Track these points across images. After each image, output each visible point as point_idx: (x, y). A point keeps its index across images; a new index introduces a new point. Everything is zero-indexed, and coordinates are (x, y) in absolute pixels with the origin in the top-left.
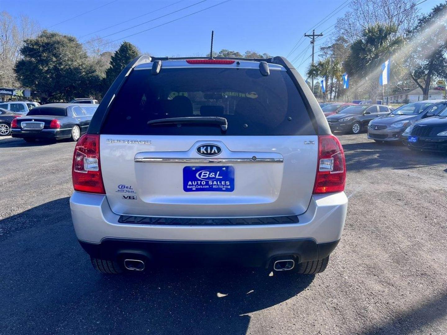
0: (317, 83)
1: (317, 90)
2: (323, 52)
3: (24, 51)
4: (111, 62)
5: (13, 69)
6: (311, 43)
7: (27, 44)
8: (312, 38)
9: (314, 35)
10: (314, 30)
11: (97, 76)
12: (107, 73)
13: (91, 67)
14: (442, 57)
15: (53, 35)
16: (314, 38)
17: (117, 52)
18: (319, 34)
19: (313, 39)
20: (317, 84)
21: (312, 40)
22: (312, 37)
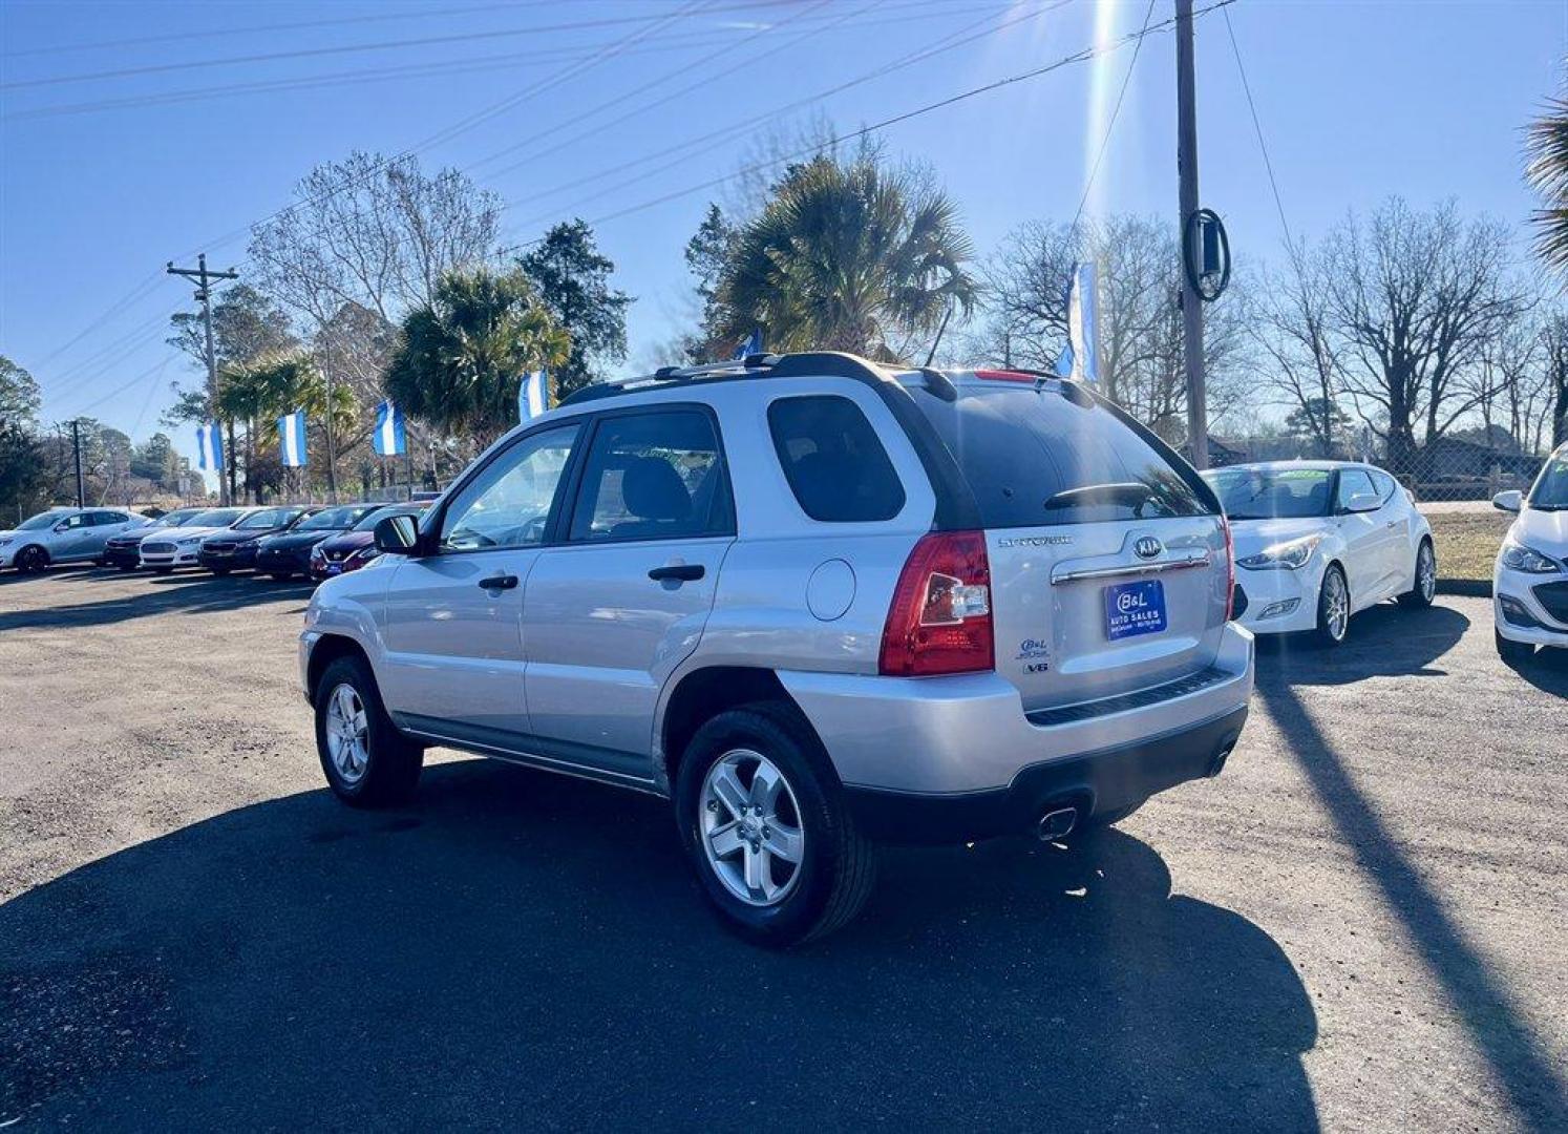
0: (155, 438)
1: (158, 465)
2: (182, 331)
6: (197, 298)
8: (200, 282)
9: (203, 273)
10: (202, 256)
14: (585, 373)
16: (204, 281)
18: (224, 270)
19: (204, 284)
20: (155, 443)
21: (199, 288)
22: (198, 279)
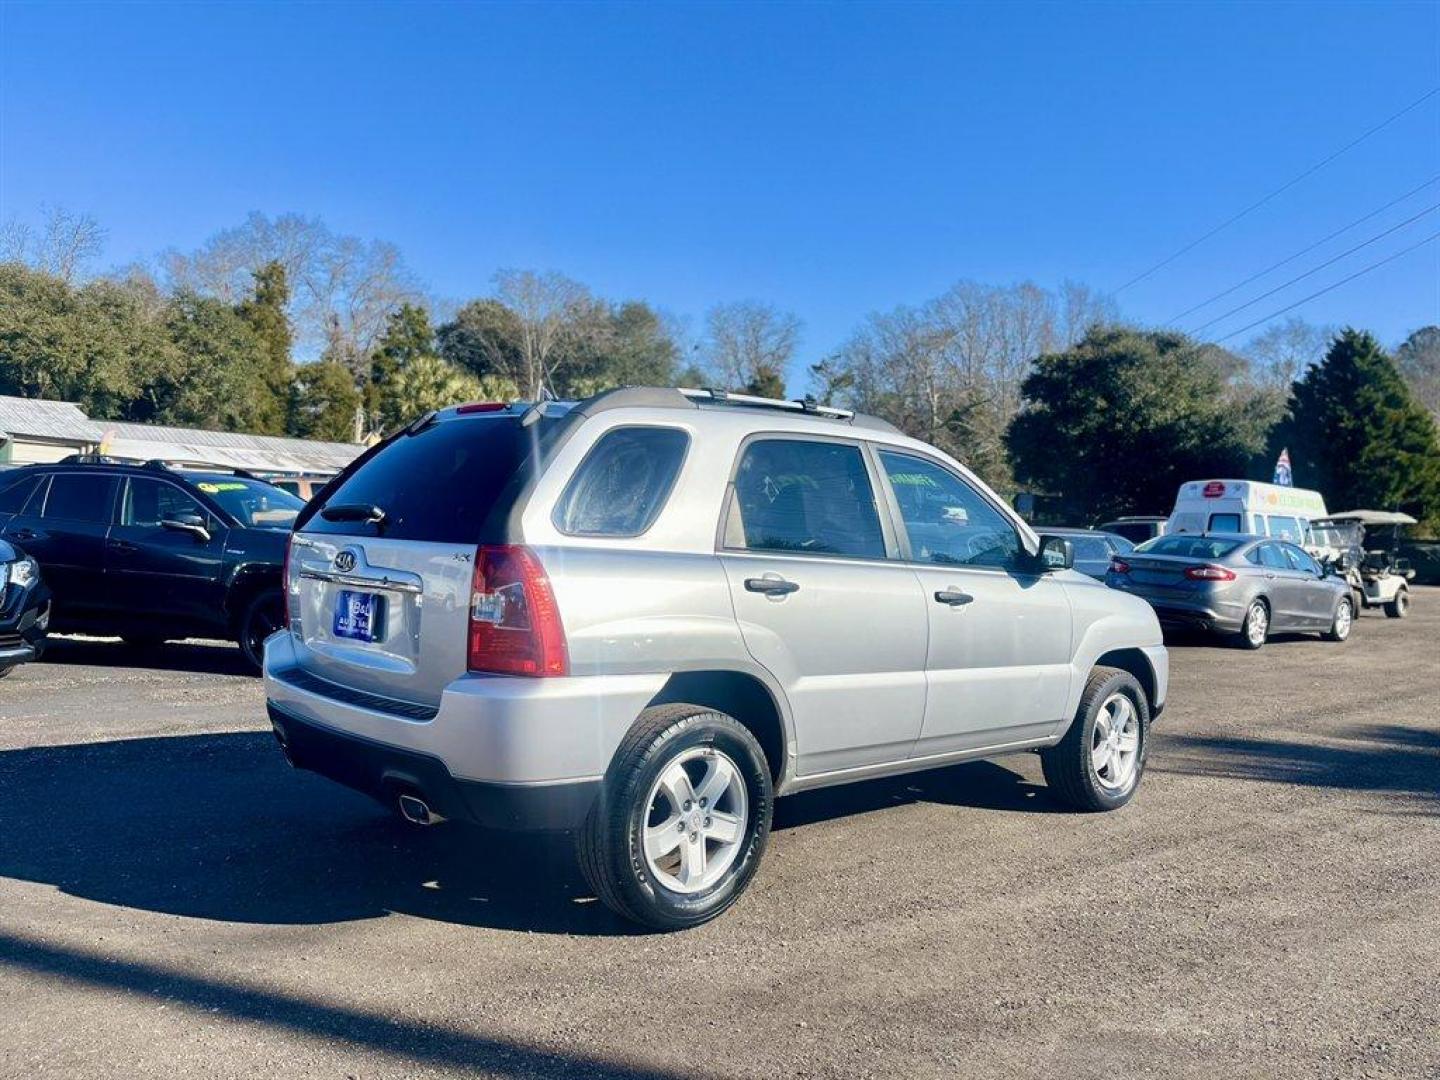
3: (1031, 387)
4: (1290, 401)
5: (1002, 438)
7: (1042, 368)
11: (1237, 447)
12: (1269, 436)
13: (1218, 419)
15: (1113, 337)
17: (1314, 367)
